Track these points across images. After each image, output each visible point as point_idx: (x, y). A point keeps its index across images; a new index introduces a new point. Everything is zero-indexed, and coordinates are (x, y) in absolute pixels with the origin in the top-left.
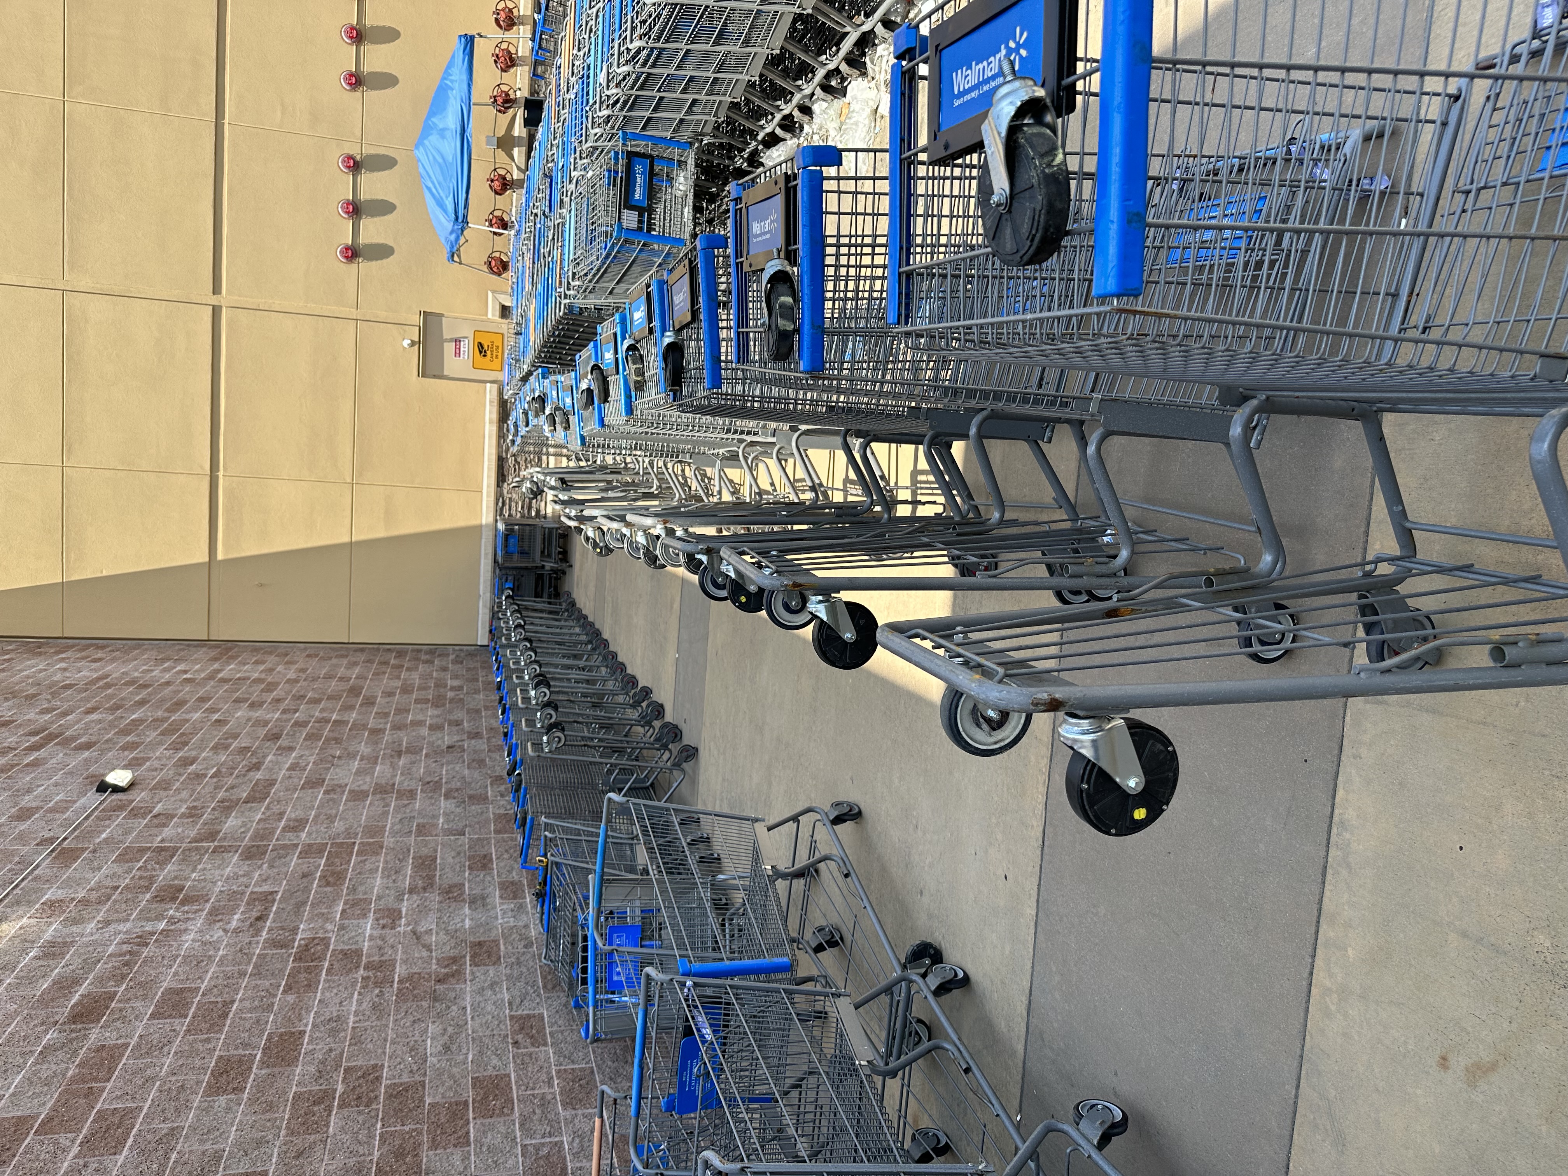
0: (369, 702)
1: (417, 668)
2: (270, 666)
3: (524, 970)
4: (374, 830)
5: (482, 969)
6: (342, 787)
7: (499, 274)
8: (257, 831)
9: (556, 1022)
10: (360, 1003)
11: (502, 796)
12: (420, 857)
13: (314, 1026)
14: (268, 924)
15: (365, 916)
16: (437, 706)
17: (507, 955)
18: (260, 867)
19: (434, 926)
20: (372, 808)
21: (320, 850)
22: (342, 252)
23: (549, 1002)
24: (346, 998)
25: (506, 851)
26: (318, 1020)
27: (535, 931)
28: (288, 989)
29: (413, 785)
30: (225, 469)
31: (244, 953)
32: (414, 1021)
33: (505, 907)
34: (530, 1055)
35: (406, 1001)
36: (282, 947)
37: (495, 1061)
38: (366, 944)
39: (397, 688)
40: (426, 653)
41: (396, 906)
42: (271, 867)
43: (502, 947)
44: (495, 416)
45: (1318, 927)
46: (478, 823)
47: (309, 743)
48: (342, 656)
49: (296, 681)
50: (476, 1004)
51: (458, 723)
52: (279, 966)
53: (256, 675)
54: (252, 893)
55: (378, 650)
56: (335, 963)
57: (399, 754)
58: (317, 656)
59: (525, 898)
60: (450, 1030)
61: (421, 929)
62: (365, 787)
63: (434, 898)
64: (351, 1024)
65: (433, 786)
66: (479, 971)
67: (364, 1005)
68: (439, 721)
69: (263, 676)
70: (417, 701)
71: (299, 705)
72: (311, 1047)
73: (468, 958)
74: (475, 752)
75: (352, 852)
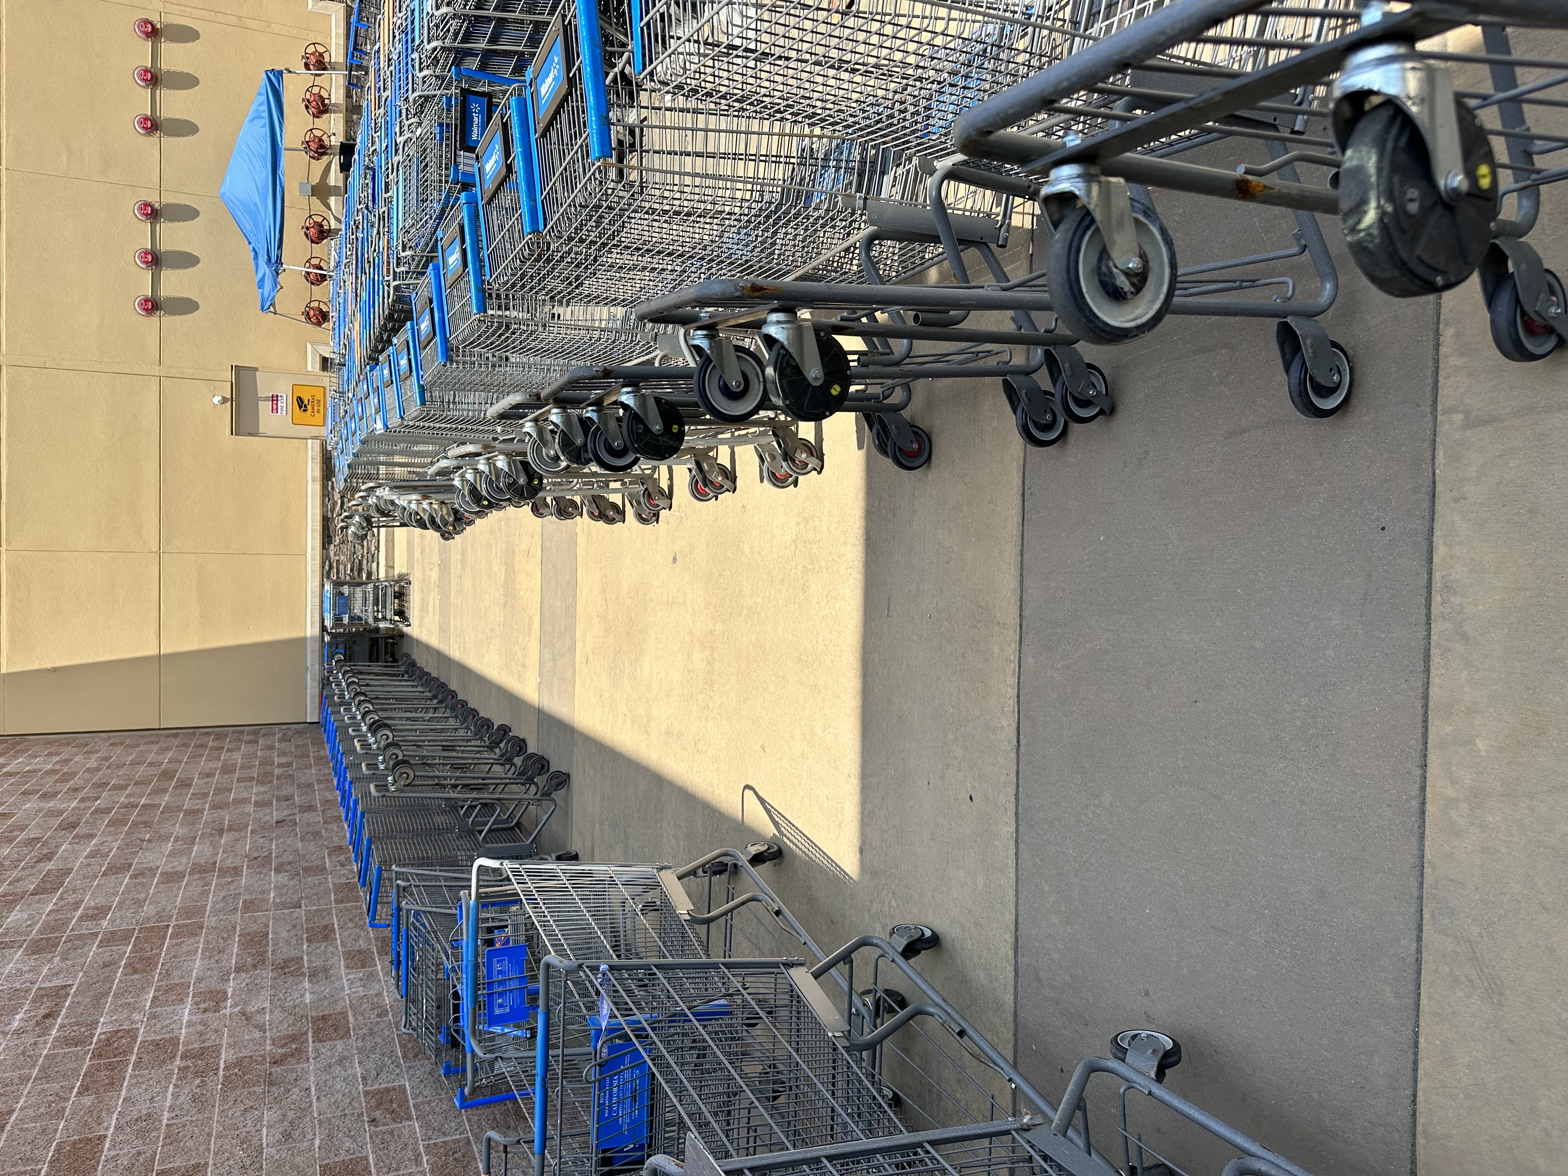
0: (185, 784)
1: (239, 749)
2: (67, 756)
3: (379, 1040)
4: (192, 911)
5: (328, 1044)
6: (153, 871)
7: (319, 324)
8: (47, 924)
9: (421, 1093)
10: (176, 1096)
11: (342, 865)
12: (249, 934)
13: (117, 1128)
14: (59, 1021)
15: (181, 1001)
16: (263, 784)
17: (358, 1027)
18: (50, 961)
19: (267, 1005)
20: (190, 889)
21: (126, 937)
22: (140, 304)
23: (412, 1072)
24: (158, 1093)
25: (350, 920)
26: (124, 1121)
27: (390, 996)
28: (85, 1089)
29: (237, 862)
30: (9, 543)
31: (27, 1056)
32: (246, 1110)
33: (352, 977)
34: (392, 1131)
35: (234, 1089)
36: (76, 1045)
37: (348, 1143)
38: (183, 1031)
39: (216, 769)
40: (249, 734)
41: (219, 987)
42: (63, 959)
43: (351, 1019)
44: (318, 474)
45: (1426, 728)
46: (316, 894)
47: (112, 829)
48: (152, 742)
49: (97, 769)
50: (322, 1083)
51: (288, 798)
52: (72, 1066)
53: (49, 767)
54: (40, 989)
55: (195, 734)
56: (144, 1055)
57: (221, 832)
58: (122, 744)
59: (376, 965)
60: (291, 1115)
61: (250, 1009)
62: (181, 868)
63: (267, 974)
64: (165, 1122)
65: (260, 862)
66: (325, 1048)
67: (182, 1099)
68: (266, 797)
69: (58, 767)
70: (240, 780)
71: (101, 793)
72: (113, 1153)
73: (310, 1035)
74: (309, 824)
75: (165, 937)
